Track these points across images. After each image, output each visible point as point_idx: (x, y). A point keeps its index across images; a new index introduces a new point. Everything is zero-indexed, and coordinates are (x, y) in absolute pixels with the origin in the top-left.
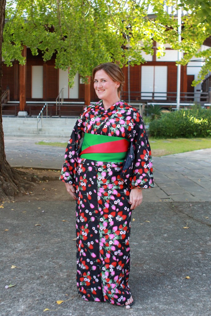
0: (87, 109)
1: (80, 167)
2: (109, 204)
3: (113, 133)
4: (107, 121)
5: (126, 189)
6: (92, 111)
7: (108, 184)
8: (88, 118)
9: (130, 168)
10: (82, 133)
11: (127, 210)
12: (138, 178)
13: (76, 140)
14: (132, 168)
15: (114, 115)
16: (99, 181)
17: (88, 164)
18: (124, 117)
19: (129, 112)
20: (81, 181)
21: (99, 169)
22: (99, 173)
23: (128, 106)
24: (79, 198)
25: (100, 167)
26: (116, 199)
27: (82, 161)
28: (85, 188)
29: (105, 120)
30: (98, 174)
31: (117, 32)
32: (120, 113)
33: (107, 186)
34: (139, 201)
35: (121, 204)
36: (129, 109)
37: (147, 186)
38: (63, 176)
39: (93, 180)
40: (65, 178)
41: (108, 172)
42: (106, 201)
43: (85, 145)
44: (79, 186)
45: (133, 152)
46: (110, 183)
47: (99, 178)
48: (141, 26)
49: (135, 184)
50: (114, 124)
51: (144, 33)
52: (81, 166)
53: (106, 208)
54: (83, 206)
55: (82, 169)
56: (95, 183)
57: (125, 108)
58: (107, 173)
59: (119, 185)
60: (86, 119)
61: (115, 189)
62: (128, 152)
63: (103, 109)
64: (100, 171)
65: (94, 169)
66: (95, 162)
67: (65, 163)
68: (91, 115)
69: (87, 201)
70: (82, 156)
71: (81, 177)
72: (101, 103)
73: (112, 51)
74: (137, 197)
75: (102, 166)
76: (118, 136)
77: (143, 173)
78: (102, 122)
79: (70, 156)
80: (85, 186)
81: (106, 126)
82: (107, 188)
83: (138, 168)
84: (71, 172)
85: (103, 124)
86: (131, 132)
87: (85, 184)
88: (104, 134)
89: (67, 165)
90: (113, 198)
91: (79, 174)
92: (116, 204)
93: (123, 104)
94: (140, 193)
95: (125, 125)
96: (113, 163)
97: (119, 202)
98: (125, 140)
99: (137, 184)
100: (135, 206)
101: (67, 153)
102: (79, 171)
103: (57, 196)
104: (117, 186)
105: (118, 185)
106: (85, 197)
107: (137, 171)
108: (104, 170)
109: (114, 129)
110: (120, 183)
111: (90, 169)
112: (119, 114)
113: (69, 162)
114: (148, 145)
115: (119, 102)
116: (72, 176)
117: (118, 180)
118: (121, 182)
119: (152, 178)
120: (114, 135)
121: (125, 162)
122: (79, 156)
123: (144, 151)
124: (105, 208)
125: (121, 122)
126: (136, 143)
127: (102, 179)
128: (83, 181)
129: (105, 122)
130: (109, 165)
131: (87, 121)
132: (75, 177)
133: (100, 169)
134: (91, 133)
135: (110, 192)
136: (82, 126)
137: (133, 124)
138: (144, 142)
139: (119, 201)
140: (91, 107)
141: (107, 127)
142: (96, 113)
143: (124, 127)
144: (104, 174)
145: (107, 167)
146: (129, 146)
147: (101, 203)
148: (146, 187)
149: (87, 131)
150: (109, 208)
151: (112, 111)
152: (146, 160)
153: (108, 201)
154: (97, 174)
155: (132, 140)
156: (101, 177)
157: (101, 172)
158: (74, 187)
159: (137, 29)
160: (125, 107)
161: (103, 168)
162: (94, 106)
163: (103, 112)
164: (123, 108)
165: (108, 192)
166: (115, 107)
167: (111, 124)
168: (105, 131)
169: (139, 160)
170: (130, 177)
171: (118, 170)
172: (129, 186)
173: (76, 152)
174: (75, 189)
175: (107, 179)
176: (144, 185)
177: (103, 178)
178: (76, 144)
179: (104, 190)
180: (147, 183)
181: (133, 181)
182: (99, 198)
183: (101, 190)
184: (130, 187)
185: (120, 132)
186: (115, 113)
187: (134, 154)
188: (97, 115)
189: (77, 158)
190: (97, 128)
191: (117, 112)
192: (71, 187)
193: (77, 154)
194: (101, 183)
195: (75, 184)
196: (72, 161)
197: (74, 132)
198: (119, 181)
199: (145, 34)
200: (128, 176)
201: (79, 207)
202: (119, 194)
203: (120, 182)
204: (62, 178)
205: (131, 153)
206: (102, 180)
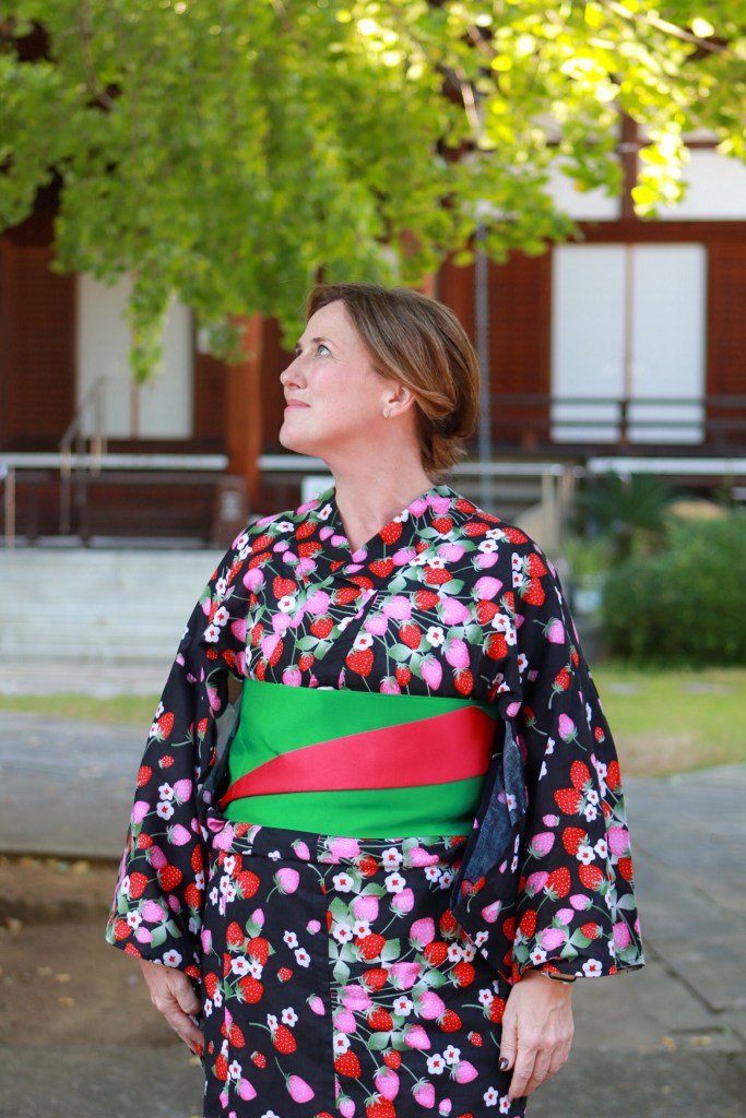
0: (250, 543)
1: (229, 870)
2: (400, 1073)
3: (407, 677)
4: (369, 608)
5: (492, 989)
6: (282, 554)
7: (392, 962)
8: (259, 597)
9: (503, 868)
10: (228, 680)
11: (498, 1105)
12: (545, 921)
13: (193, 720)
14: (513, 868)
15: (408, 574)
16: (340, 947)
17: (275, 855)
18: (462, 583)
19: (487, 551)
20: (232, 947)
21: (336, 880)
22: (337, 901)
23: (477, 520)
24: (225, 1043)
25: (343, 866)
26: (437, 1048)
27: (240, 840)
28: (259, 989)
29: (359, 607)
30: (336, 906)
31: (407, 65)
32: (438, 561)
33: (385, 972)
34: (556, 1049)
35: (465, 1072)
36: (483, 537)
37: (599, 965)
38: (130, 923)
39: (305, 940)
40: (143, 936)
41: (391, 896)
42: (382, 1061)
43: (250, 747)
44: (221, 980)
45: (518, 775)
46: (402, 953)
47: (343, 933)
48: (551, 31)
49: (533, 956)
50: (408, 627)
51: (566, 69)
52: (230, 864)
53: (382, 1099)
54: (247, 1091)
55: (238, 885)
56: (320, 960)
57: (463, 531)
58: (386, 900)
59: (449, 964)
60: (249, 602)
61: (431, 989)
62: (489, 777)
63: (338, 542)
64: (346, 889)
65: (307, 881)
66: (313, 841)
67: (139, 852)
68: (278, 583)
69: (270, 1062)
70: (236, 808)
71: (233, 929)
72: (328, 509)
73: (378, 173)
74: (545, 1029)
75: (357, 860)
76: (435, 693)
77: (573, 892)
78: (342, 617)
79: (165, 810)
80: (257, 976)
81: (363, 641)
82: (388, 984)
83: (544, 864)
84: (173, 901)
85: (349, 625)
86: (506, 665)
87: (255, 968)
88: (355, 683)
89: (148, 858)
90: (420, 1040)
91: (222, 911)
92: (439, 1071)
93: (452, 505)
94: (560, 1004)
95: (469, 630)
96: (412, 842)
97: (456, 1060)
98: (473, 711)
99: (543, 955)
100: (532, 1078)
101: (149, 794)
102: (220, 895)
103: (70, 1016)
104: (441, 969)
105: (444, 967)
106: (259, 1039)
107: (540, 882)
108: (364, 884)
109: (413, 652)
110: (455, 952)
111: (287, 880)
112: (433, 566)
113: (161, 842)
114: (598, 731)
115: (425, 497)
116: (180, 919)
117: (447, 935)
118: (459, 949)
119: (630, 916)
120: (415, 686)
121: (478, 830)
122: (220, 811)
123: (578, 770)
124: (374, 1099)
125: (450, 610)
126: (532, 722)
127: (355, 937)
128: (244, 948)
129: (359, 616)
130: (392, 858)
131: (253, 615)
132: (194, 924)
133: (343, 882)
134: (280, 680)
135: (403, 1006)
136: (230, 640)
137: (512, 622)
138: (578, 719)
139: (452, 1054)
140: (270, 535)
141: (370, 642)
142: (305, 566)
143: (465, 640)
144: (367, 909)
145: (383, 868)
146: (497, 743)
147: (354, 1070)
148: (592, 969)
149: (261, 671)
150: (398, 1097)
151: (392, 550)
152: (589, 819)
153: (396, 1061)
154: (330, 908)
155: (513, 709)
156: (351, 923)
157: (352, 895)
158: (192, 981)
159: (525, 46)
160: (462, 524)
161: (360, 875)
162: (291, 528)
163: (345, 556)
164: (450, 535)
165: (393, 1009)
166: (407, 527)
167: (392, 625)
168: (363, 669)
169: (551, 820)
170: (502, 916)
171: (442, 880)
172: (499, 970)
173: (200, 787)
174: (201, 993)
175: (388, 936)
176: (582, 957)
177: (362, 930)
178: (196, 738)
179: (370, 995)
180: (598, 949)
181: (520, 938)
182: (341, 1045)
183: (355, 1001)
184: (509, 973)
185: (447, 669)
186: (413, 563)
187: (521, 785)
188: (312, 579)
189: (210, 820)
190: (313, 649)
191: (423, 558)
192: (178, 984)
193: (207, 797)
194: (351, 960)
195: (200, 968)
196: (179, 836)
197: (178, 674)
198: (449, 943)
199: (570, 79)
200: (493, 911)
201: (224, 1096)
202: (455, 1018)
203: (454, 946)
204: (124, 934)
205: (506, 779)
206: (355, 939)
